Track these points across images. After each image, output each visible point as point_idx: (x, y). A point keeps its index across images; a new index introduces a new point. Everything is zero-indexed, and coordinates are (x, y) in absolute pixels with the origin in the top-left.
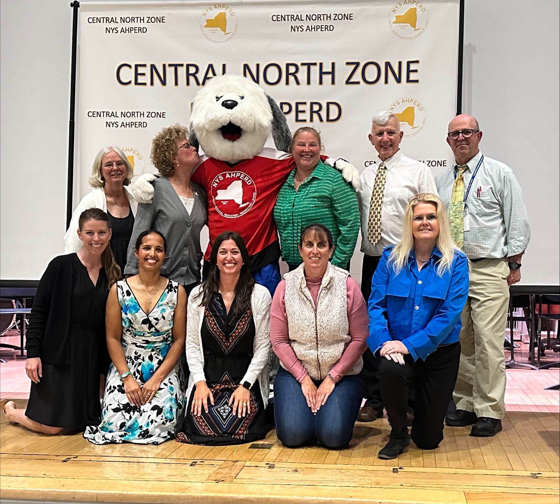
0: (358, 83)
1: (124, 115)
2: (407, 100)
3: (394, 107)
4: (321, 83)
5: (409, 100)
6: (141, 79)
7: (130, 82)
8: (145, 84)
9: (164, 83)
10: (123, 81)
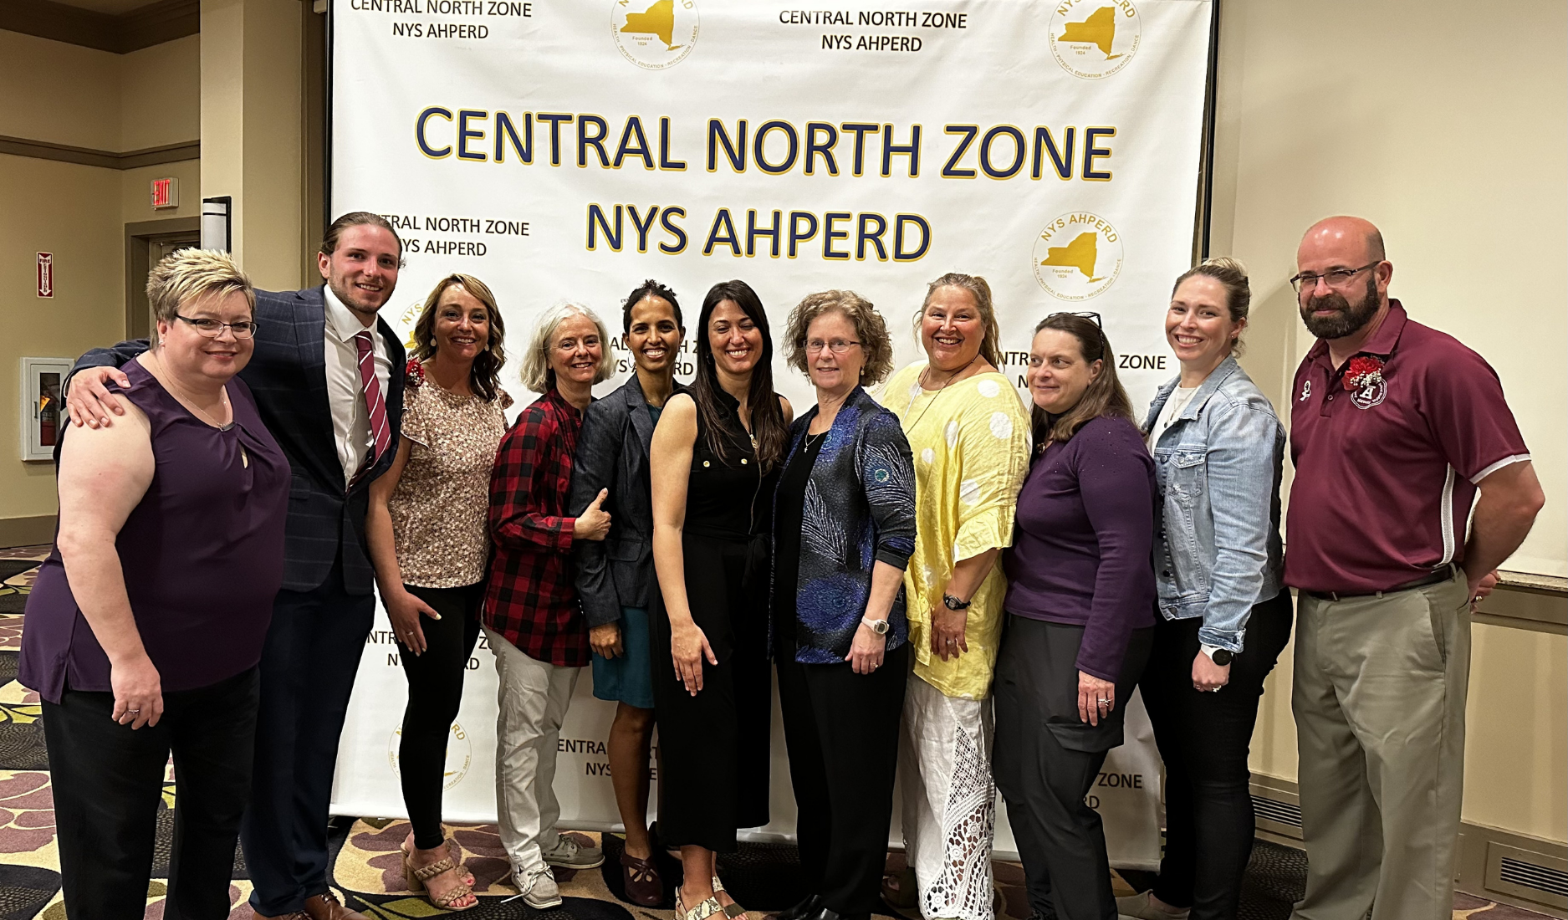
0: (971, 173)
1: (432, 224)
2: (1080, 218)
3: (1050, 232)
4: (886, 171)
5: (1085, 219)
6: (473, 145)
7: (448, 151)
8: (482, 157)
9: (527, 157)
10: (434, 146)
